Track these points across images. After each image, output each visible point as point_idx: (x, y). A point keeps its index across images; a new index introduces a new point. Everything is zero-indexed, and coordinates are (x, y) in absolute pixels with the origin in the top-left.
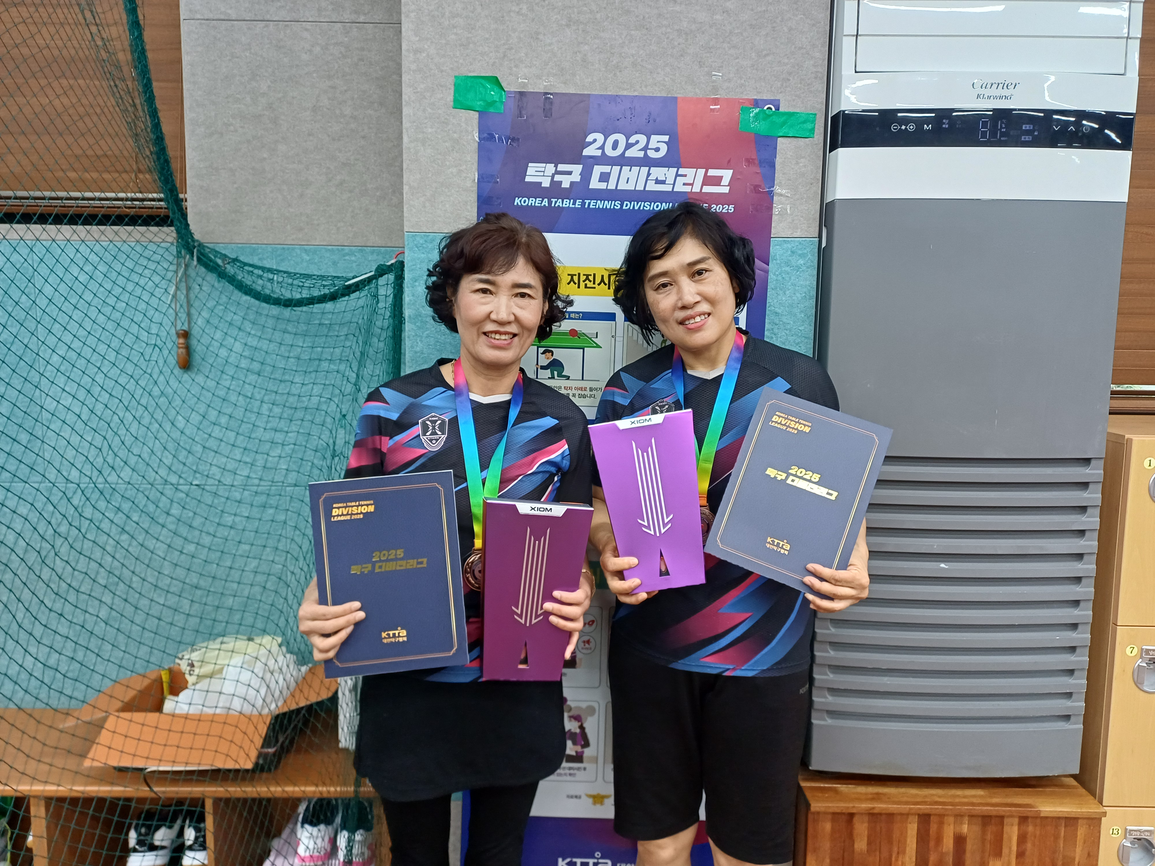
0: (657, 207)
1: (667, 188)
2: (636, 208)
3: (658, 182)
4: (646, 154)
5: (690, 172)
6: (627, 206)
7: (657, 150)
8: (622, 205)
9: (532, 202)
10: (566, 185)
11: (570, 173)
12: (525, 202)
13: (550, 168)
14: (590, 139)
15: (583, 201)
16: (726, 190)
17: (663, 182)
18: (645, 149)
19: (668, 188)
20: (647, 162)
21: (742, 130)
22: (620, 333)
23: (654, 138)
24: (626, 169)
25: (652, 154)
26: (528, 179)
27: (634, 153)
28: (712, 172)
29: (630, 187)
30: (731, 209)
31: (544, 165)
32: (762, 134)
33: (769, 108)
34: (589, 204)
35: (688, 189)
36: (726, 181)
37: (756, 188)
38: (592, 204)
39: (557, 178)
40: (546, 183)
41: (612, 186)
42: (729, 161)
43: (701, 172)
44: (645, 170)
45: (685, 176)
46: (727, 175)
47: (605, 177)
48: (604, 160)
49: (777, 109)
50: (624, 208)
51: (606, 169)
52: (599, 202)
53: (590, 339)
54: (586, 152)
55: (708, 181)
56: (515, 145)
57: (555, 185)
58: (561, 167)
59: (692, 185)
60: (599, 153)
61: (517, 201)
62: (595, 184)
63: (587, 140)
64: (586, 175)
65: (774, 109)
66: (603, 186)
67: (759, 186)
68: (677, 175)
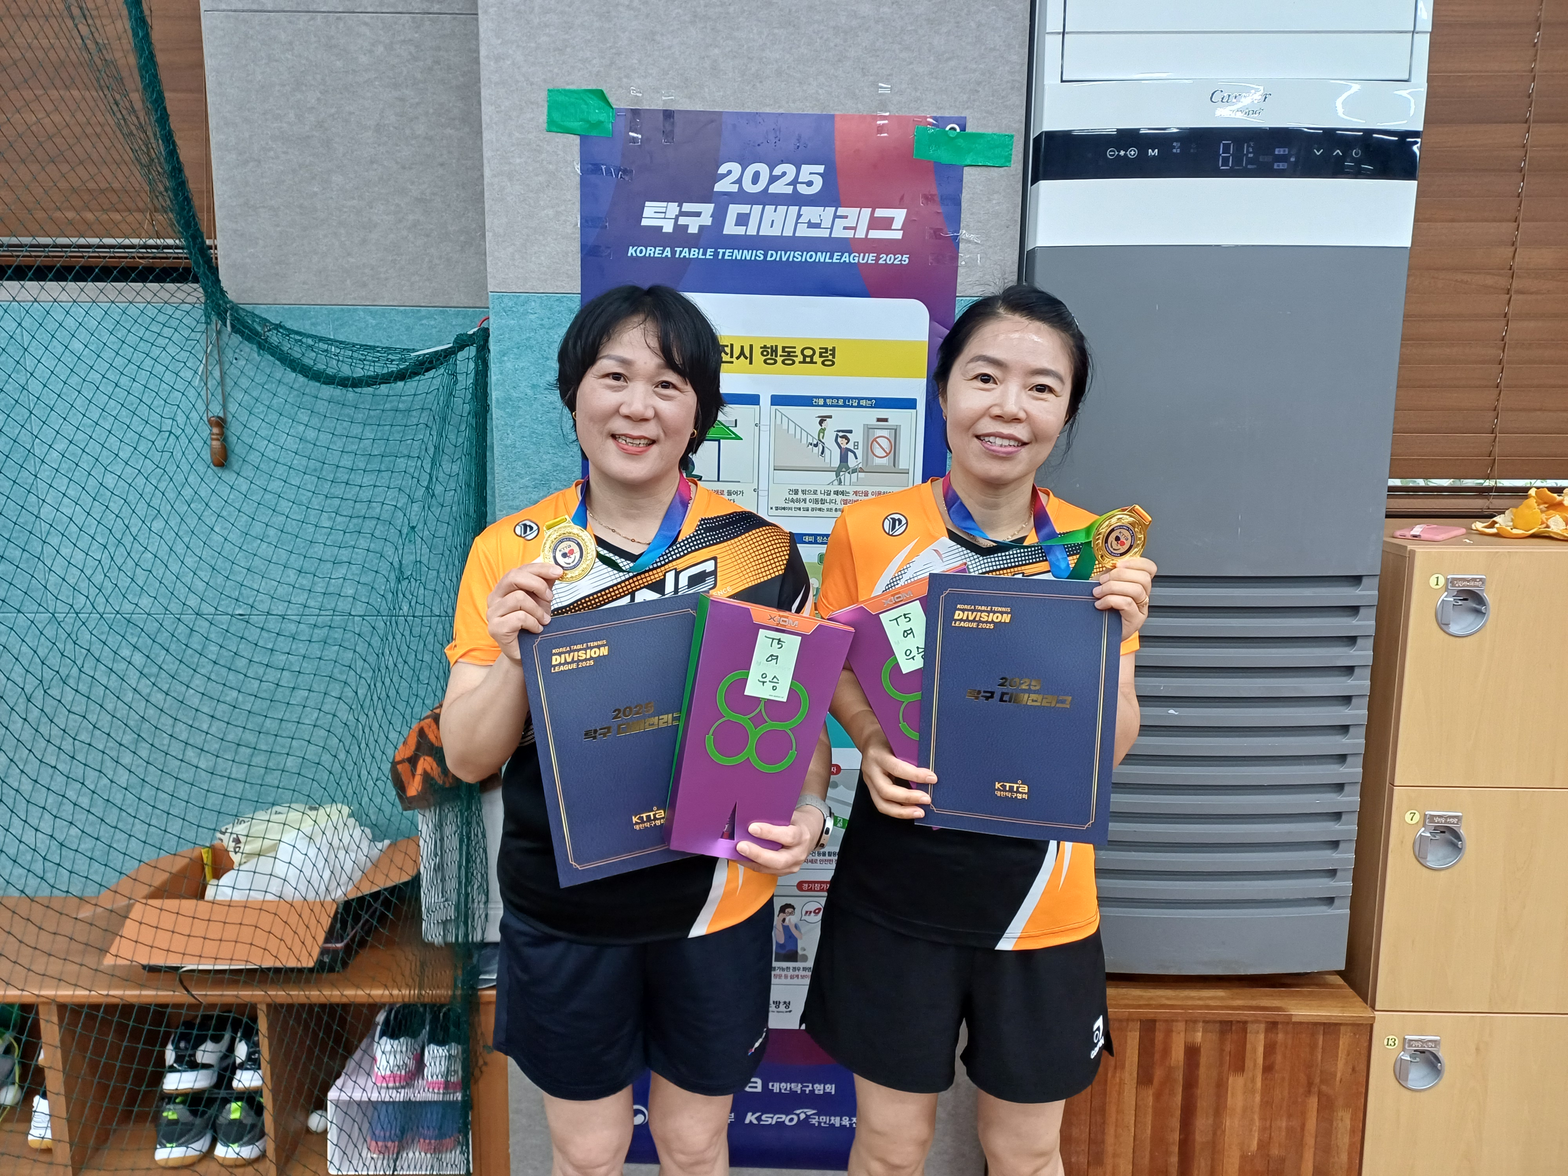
0: (811, 257)
1: (823, 233)
2: (784, 259)
3: (811, 225)
4: (795, 189)
5: (851, 212)
6: (772, 256)
7: (810, 184)
8: (765, 256)
9: (650, 251)
10: (693, 229)
11: (698, 214)
12: (641, 252)
13: (673, 208)
14: (723, 170)
15: (716, 250)
16: (898, 235)
17: (817, 226)
18: (794, 182)
19: (825, 234)
20: (796, 200)
21: (918, 157)
22: (765, 421)
23: (806, 169)
24: (769, 208)
25: (803, 189)
26: (644, 222)
27: (780, 188)
28: (880, 213)
29: (776, 232)
30: (906, 259)
31: (665, 204)
32: (943, 162)
33: (953, 129)
34: (724, 254)
35: (849, 234)
36: (898, 223)
37: (937, 233)
38: (727, 254)
39: (682, 221)
40: (668, 228)
41: (752, 231)
42: (902, 198)
43: (866, 212)
44: (794, 209)
45: (846, 217)
46: (899, 215)
47: (742, 220)
48: (741, 197)
49: (963, 129)
50: (769, 259)
51: (744, 209)
52: (736, 251)
53: (727, 428)
54: (719, 187)
55: (875, 223)
56: (627, 178)
57: (680, 230)
58: (687, 207)
59: (855, 228)
60: (735, 188)
61: (631, 251)
62: (730, 228)
63: (720, 172)
64: (719, 217)
65: (958, 130)
66: (740, 231)
67: (941, 230)
68: (836, 216)
